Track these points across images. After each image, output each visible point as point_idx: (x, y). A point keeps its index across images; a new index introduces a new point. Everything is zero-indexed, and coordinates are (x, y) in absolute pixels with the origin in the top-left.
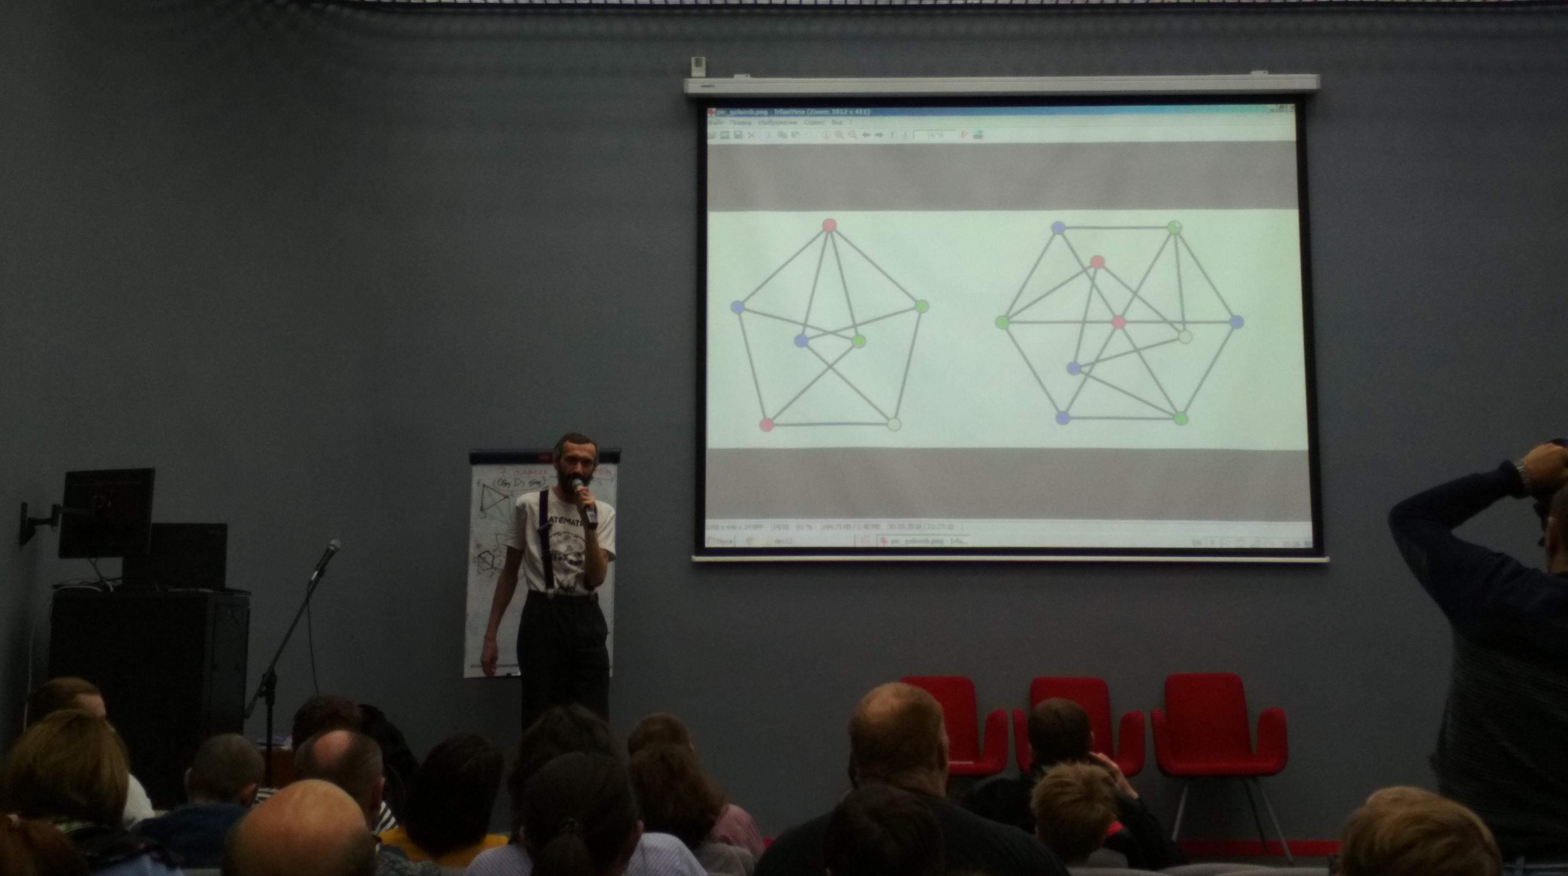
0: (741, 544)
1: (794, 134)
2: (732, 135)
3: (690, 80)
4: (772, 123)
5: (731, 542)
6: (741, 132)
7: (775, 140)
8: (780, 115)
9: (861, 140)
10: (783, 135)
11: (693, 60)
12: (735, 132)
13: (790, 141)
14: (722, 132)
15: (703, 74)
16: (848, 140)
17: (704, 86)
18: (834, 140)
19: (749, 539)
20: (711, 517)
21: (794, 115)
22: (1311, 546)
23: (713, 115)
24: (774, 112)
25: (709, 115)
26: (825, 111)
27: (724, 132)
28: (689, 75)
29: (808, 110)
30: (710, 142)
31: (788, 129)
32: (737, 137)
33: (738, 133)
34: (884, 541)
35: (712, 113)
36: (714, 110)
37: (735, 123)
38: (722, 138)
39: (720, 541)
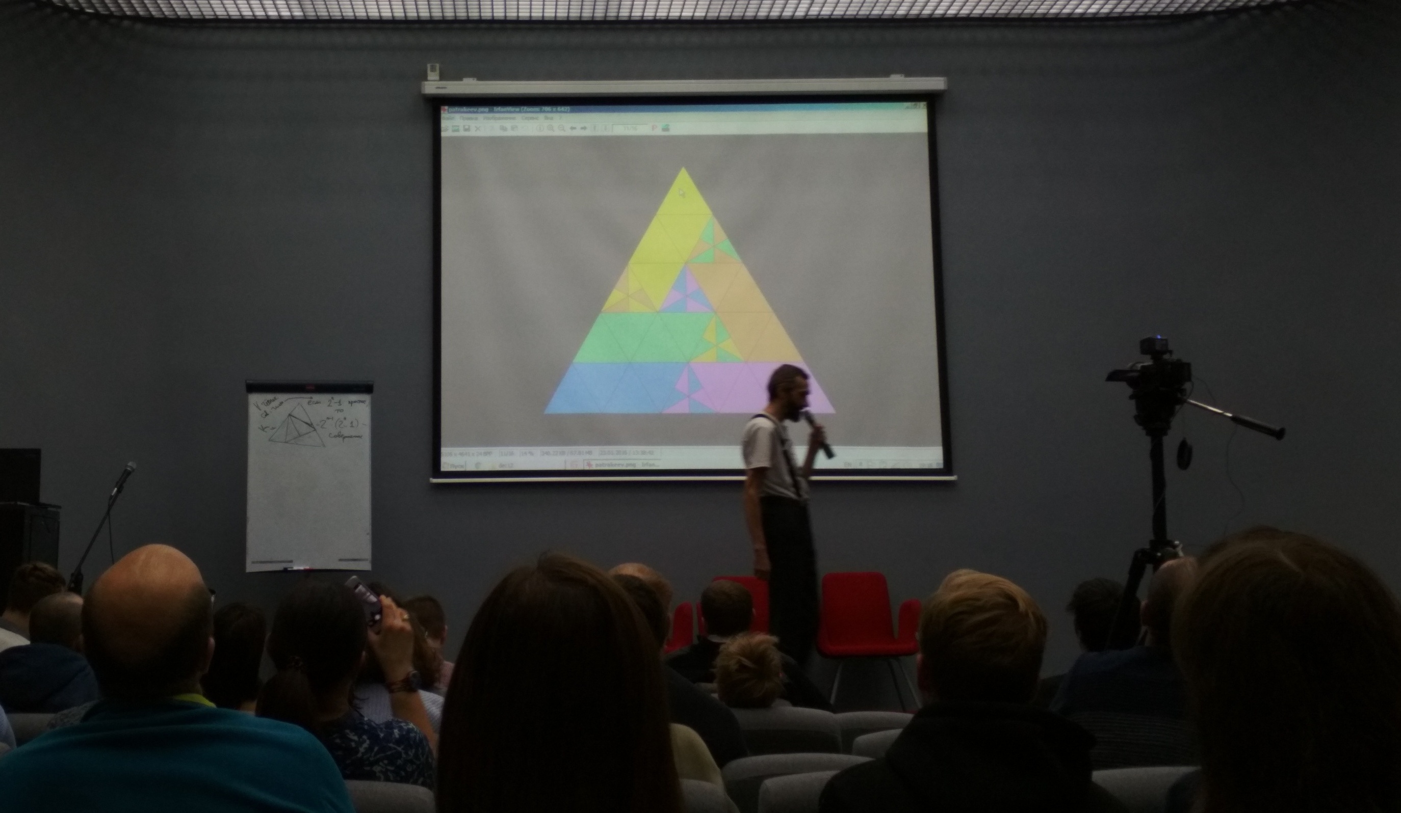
0: (471, 468)
1: (513, 128)
2: (461, 128)
3: (426, 83)
4: (495, 119)
5: (462, 466)
6: (469, 126)
7: (498, 133)
8: (499, 112)
9: (568, 133)
10: (504, 129)
11: (429, 66)
12: (464, 126)
13: (510, 133)
14: (453, 126)
15: (437, 78)
16: (557, 133)
17: (438, 88)
18: (546, 133)
19: (477, 464)
20: (446, 446)
21: (510, 112)
22: (941, 466)
23: (446, 112)
24: (494, 109)
25: (442, 112)
26: (537, 109)
27: (455, 126)
28: (426, 79)
29: (522, 108)
30: (443, 134)
31: (508, 124)
32: (466, 130)
33: (467, 127)
34: (589, 465)
35: (445, 110)
36: (446, 107)
37: (464, 119)
38: (454, 131)
39: (453, 466)
